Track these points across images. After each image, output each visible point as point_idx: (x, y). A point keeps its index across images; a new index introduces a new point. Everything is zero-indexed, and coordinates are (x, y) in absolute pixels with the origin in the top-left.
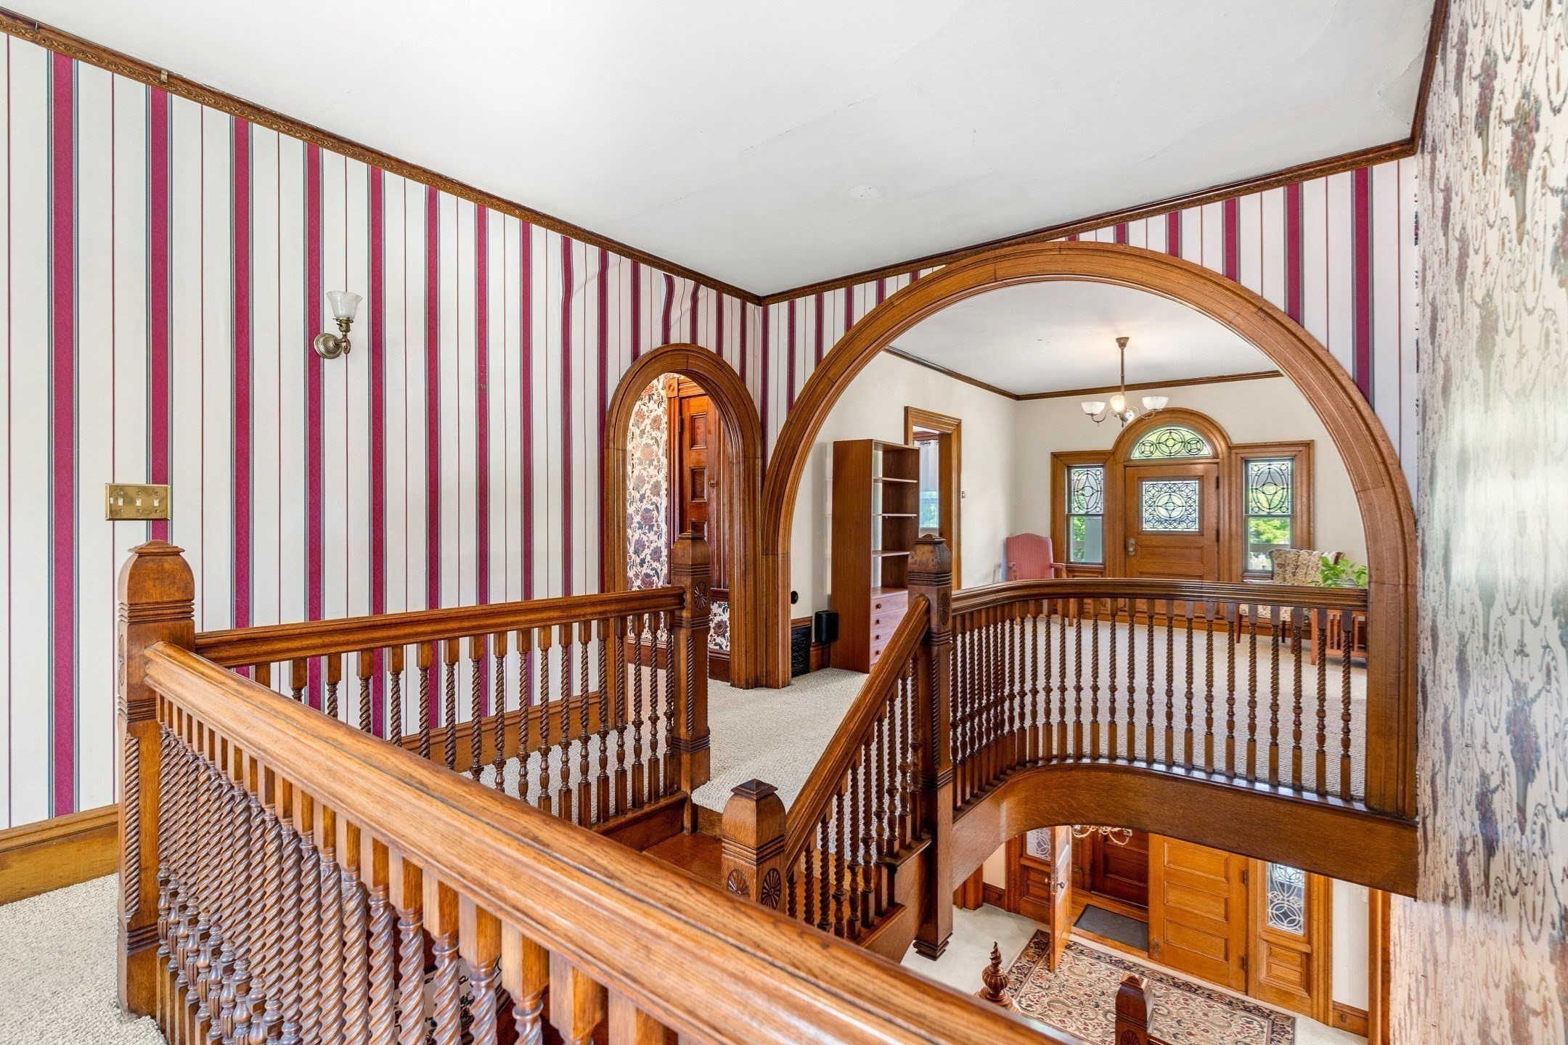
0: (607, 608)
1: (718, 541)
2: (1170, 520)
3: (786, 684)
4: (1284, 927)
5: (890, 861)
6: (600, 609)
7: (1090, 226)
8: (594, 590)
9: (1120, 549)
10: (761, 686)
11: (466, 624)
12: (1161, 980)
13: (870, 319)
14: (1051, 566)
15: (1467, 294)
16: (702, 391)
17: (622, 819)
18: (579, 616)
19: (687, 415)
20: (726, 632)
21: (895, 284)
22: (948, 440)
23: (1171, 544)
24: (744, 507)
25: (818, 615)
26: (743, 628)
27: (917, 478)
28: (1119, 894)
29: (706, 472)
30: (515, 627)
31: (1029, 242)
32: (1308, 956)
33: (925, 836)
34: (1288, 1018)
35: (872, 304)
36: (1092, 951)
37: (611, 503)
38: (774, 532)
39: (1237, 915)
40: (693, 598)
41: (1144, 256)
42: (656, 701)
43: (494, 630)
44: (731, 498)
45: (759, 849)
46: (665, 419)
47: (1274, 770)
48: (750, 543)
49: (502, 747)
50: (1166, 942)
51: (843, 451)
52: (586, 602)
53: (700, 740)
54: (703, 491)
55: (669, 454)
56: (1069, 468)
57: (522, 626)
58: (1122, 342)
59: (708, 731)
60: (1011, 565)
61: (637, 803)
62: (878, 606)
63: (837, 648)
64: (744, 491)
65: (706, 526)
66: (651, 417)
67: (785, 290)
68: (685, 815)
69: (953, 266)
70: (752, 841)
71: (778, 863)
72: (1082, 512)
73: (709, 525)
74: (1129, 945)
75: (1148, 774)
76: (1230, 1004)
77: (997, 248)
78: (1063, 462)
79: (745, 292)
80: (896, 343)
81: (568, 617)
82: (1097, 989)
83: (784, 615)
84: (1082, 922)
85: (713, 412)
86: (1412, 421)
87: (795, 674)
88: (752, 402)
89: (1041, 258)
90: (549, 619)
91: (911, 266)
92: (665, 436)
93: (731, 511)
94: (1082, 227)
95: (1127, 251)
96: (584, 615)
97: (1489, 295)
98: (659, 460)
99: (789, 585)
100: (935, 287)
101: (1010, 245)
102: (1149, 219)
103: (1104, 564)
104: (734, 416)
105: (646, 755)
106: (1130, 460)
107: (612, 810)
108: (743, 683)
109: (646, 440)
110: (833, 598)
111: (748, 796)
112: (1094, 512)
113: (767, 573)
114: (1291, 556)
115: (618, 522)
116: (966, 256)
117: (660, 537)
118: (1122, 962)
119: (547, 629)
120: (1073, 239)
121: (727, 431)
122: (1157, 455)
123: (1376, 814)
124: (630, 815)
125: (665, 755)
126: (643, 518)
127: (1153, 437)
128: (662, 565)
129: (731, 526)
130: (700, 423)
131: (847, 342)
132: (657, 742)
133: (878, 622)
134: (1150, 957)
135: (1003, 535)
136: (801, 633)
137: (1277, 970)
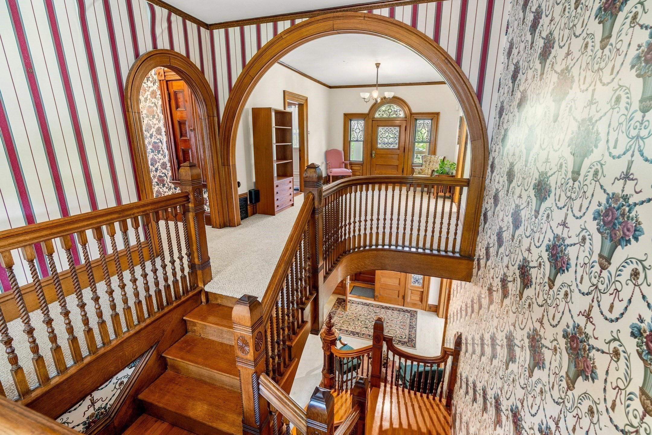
0: (146, 208)
1: (198, 159)
2: (388, 143)
3: (239, 224)
4: (416, 285)
5: (302, 305)
6: (142, 209)
7: (378, 6)
8: (134, 199)
9: (369, 155)
10: (227, 226)
11: (55, 231)
12: (378, 307)
13: (271, 44)
14: (343, 163)
15: (510, 60)
16: (179, 78)
17: (171, 307)
18: (130, 215)
19: (171, 91)
20: (207, 203)
21: (284, 26)
22: (302, 107)
23: (387, 153)
24: (210, 142)
25: (250, 192)
26: (216, 202)
27: (291, 126)
28: (364, 281)
29: (187, 123)
30: (90, 227)
31: (350, 10)
32: (422, 292)
33: (314, 292)
34: (415, 311)
35: (271, 37)
36: (356, 302)
37: (135, 144)
38: (227, 154)
39: (402, 283)
40: (194, 197)
41: (400, 25)
42: (181, 250)
43: (76, 231)
44: (203, 137)
45: (252, 327)
46: (159, 92)
47: (432, 245)
48: (215, 160)
49: (96, 290)
50: (380, 295)
51: (256, 112)
52: (131, 207)
53: (206, 263)
54: (186, 133)
55: (164, 111)
56: (351, 120)
57: (95, 226)
58: (378, 65)
59: (209, 258)
60: (328, 162)
61: (177, 297)
62: (277, 186)
63: (259, 205)
64: (209, 134)
65: (190, 151)
66: (150, 91)
67: (222, 21)
68: (202, 297)
69: (313, 19)
70: (249, 324)
71: (261, 329)
72: (355, 140)
73: (192, 151)
74: (368, 297)
75: (390, 250)
76: (399, 310)
77: (334, 12)
78: (348, 117)
79: (199, 20)
80: (283, 59)
81: (124, 217)
82: (359, 314)
83: (235, 194)
84: (353, 292)
85: (187, 90)
86: (494, 113)
87: (242, 219)
88: (209, 86)
89: (355, 21)
90: (112, 219)
91: (291, 16)
92: (160, 102)
93: (203, 144)
94: (375, 6)
95: (394, 22)
96: (133, 214)
97: (518, 62)
98: (158, 116)
99: (236, 179)
100: (304, 30)
101: (340, 11)
102: (405, 6)
103: (363, 161)
104: (200, 93)
105: (179, 274)
106: (374, 118)
107: (165, 303)
108: (218, 226)
109: (148, 104)
110: (256, 183)
111: (245, 304)
112: (360, 140)
113: (225, 174)
114: (429, 158)
115: (142, 154)
116: (318, 15)
117: (165, 157)
118: (366, 303)
119: (112, 225)
120: (370, 12)
121: (196, 102)
122: (385, 116)
123: (462, 257)
124: (175, 304)
125: (189, 273)
126: (153, 146)
127: (383, 108)
128: (168, 171)
129: (204, 152)
130: (180, 96)
131: (259, 56)
132: (184, 269)
133: (277, 193)
134: (375, 300)
135: (324, 150)
136: (243, 200)
137: (413, 298)
